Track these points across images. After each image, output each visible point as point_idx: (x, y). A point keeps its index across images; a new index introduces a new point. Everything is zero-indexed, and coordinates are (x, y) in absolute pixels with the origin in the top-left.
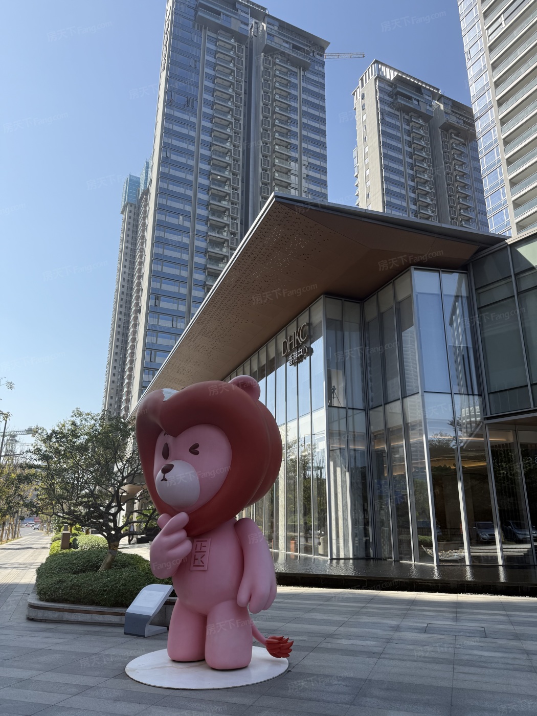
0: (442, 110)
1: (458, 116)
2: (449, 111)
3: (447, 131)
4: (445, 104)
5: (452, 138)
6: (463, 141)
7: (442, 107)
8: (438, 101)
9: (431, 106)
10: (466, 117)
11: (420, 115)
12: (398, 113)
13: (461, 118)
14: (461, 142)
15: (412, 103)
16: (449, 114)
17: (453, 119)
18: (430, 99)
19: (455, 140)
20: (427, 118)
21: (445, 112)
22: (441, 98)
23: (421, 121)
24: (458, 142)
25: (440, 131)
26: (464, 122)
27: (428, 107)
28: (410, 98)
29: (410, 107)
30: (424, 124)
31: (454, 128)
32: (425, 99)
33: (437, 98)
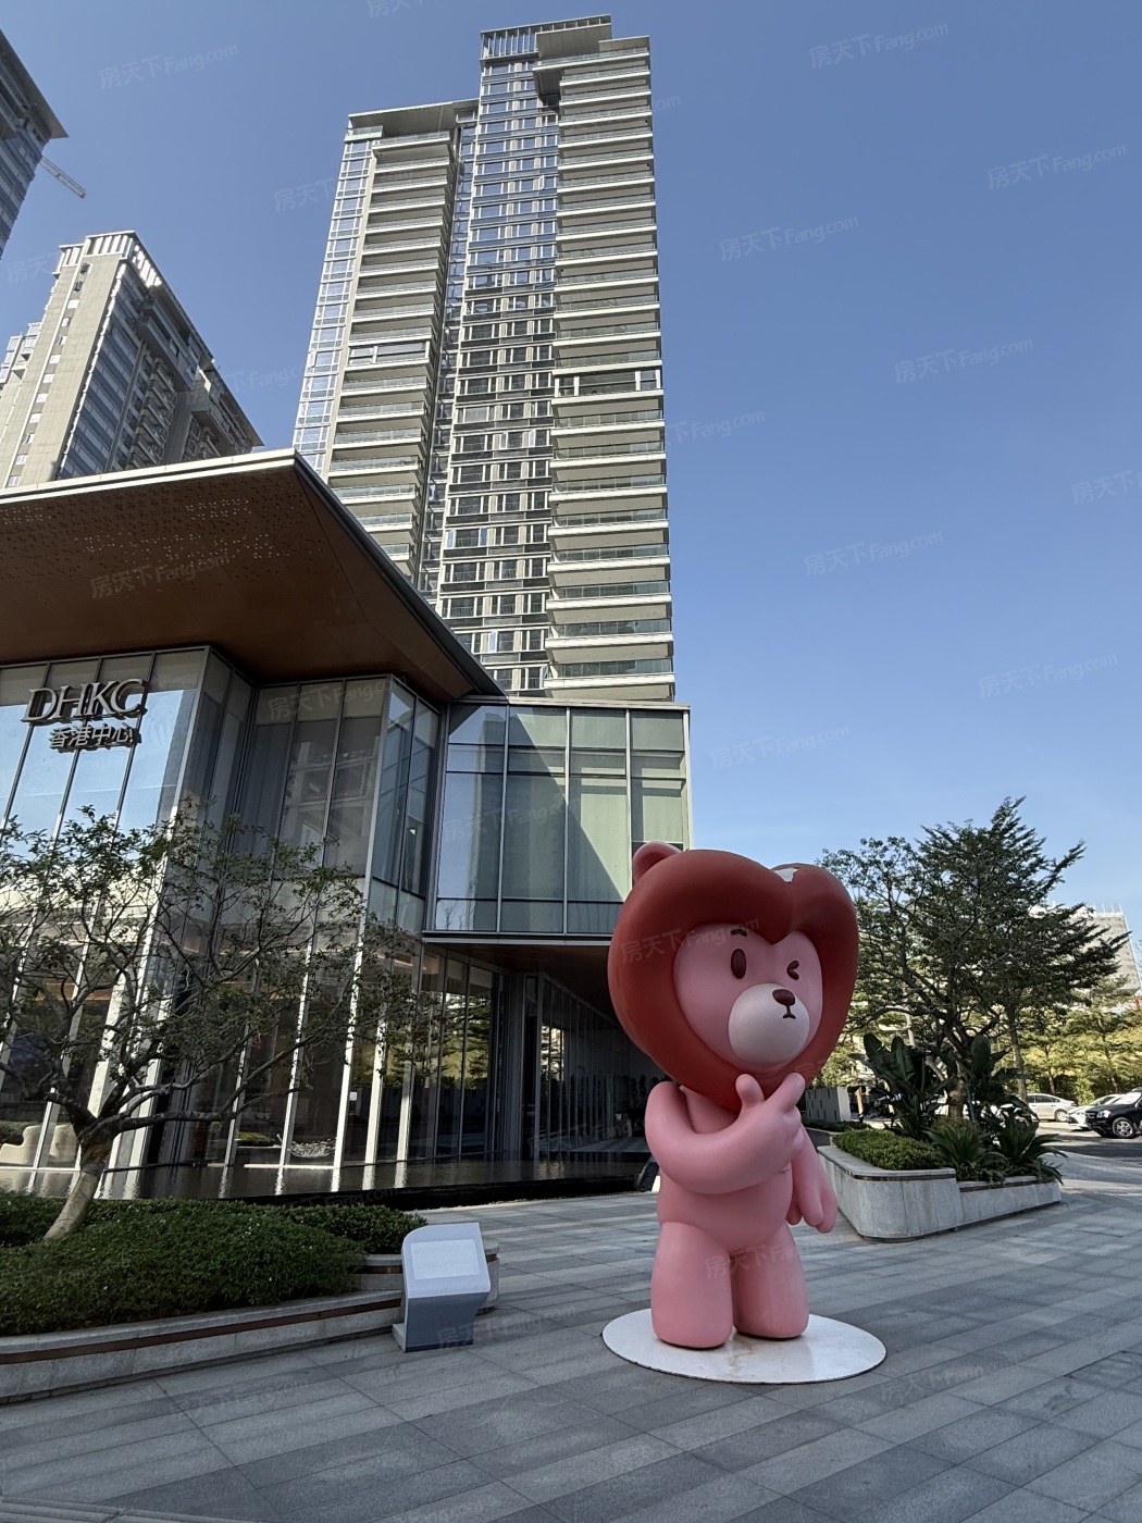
0: (206, 391)
1: (226, 417)
2: (217, 401)
3: (202, 426)
4: (213, 383)
5: (204, 440)
7: (208, 385)
8: (205, 372)
9: (194, 372)
11: (172, 373)
12: (139, 344)
13: (229, 421)
15: (168, 347)
16: (215, 404)
17: (217, 416)
18: (197, 361)
19: (207, 448)
20: (181, 385)
21: (210, 397)
22: (210, 371)
23: (169, 383)
25: (191, 417)
26: (231, 430)
27: (189, 371)
28: (168, 337)
29: (162, 350)
30: (172, 389)
31: (214, 429)
32: (189, 355)
33: (205, 367)
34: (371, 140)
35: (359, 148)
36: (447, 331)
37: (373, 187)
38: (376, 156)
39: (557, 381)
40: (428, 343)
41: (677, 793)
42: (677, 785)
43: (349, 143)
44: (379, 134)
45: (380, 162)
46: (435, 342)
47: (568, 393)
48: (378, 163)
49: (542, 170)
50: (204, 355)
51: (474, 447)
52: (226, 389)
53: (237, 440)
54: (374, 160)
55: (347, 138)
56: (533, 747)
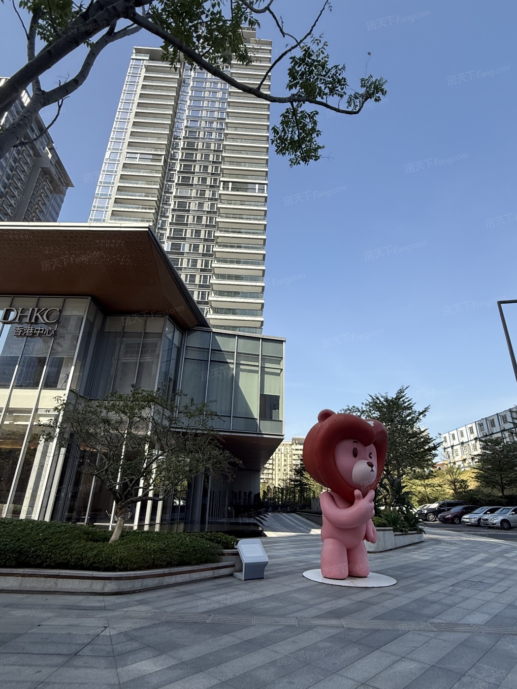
0: (49, 158)
1: (58, 172)
2: (53, 163)
3: (45, 174)
4: (53, 155)
5: (46, 181)
6: (52, 189)
7: (50, 156)
8: (49, 149)
9: (44, 149)
10: (61, 176)
11: (33, 148)
13: (59, 174)
14: (50, 189)
15: (33, 136)
16: (53, 165)
17: (53, 170)
18: (46, 144)
19: (47, 185)
20: (37, 154)
21: (51, 162)
22: (52, 149)
23: (31, 152)
24: (49, 188)
25: (40, 170)
26: (59, 178)
27: (42, 148)
28: (33, 131)
29: (30, 137)
30: (32, 155)
31: (51, 177)
32: (42, 140)
33: (49, 147)
34: (144, 60)
35: (137, 63)
36: (172, 152)
37: (143, 82)
38: (145, 68)
39: (222, 183)
40: (163, 156)
41: (278, 375)
42: (279, 371)
43: (133, 59)
44: (148, 58)
45: (147, 71)
46: (167, 156)
47: (227, 189)
48: (146, 71)
49: (221, 89)
50: (50, 142)
51: (182, 207)
52: (59, 159)
53: (62, 183)
54: (144, 70)
55: (132, 57)
56: (221, 351)
